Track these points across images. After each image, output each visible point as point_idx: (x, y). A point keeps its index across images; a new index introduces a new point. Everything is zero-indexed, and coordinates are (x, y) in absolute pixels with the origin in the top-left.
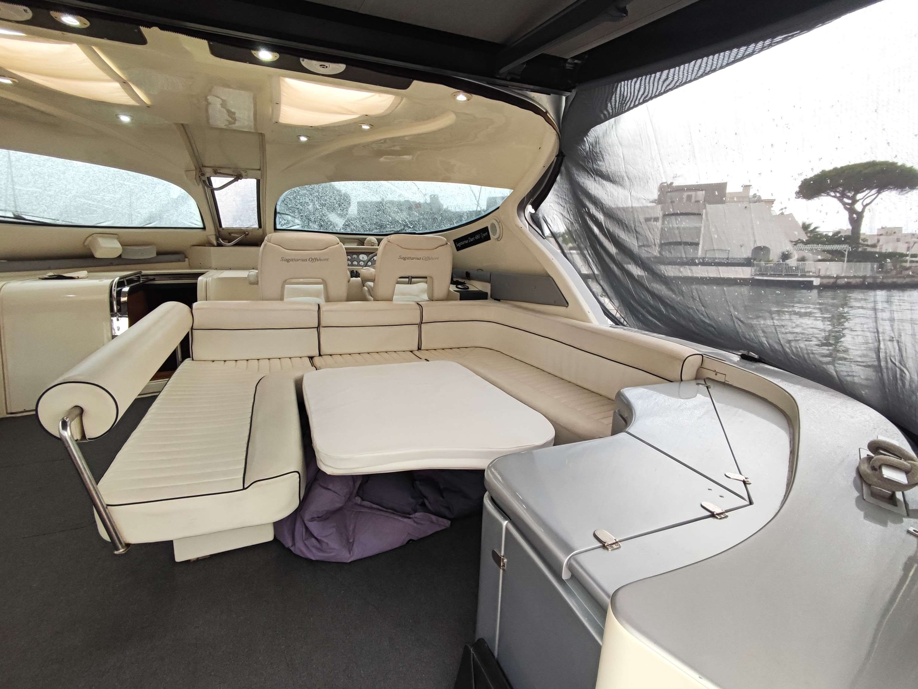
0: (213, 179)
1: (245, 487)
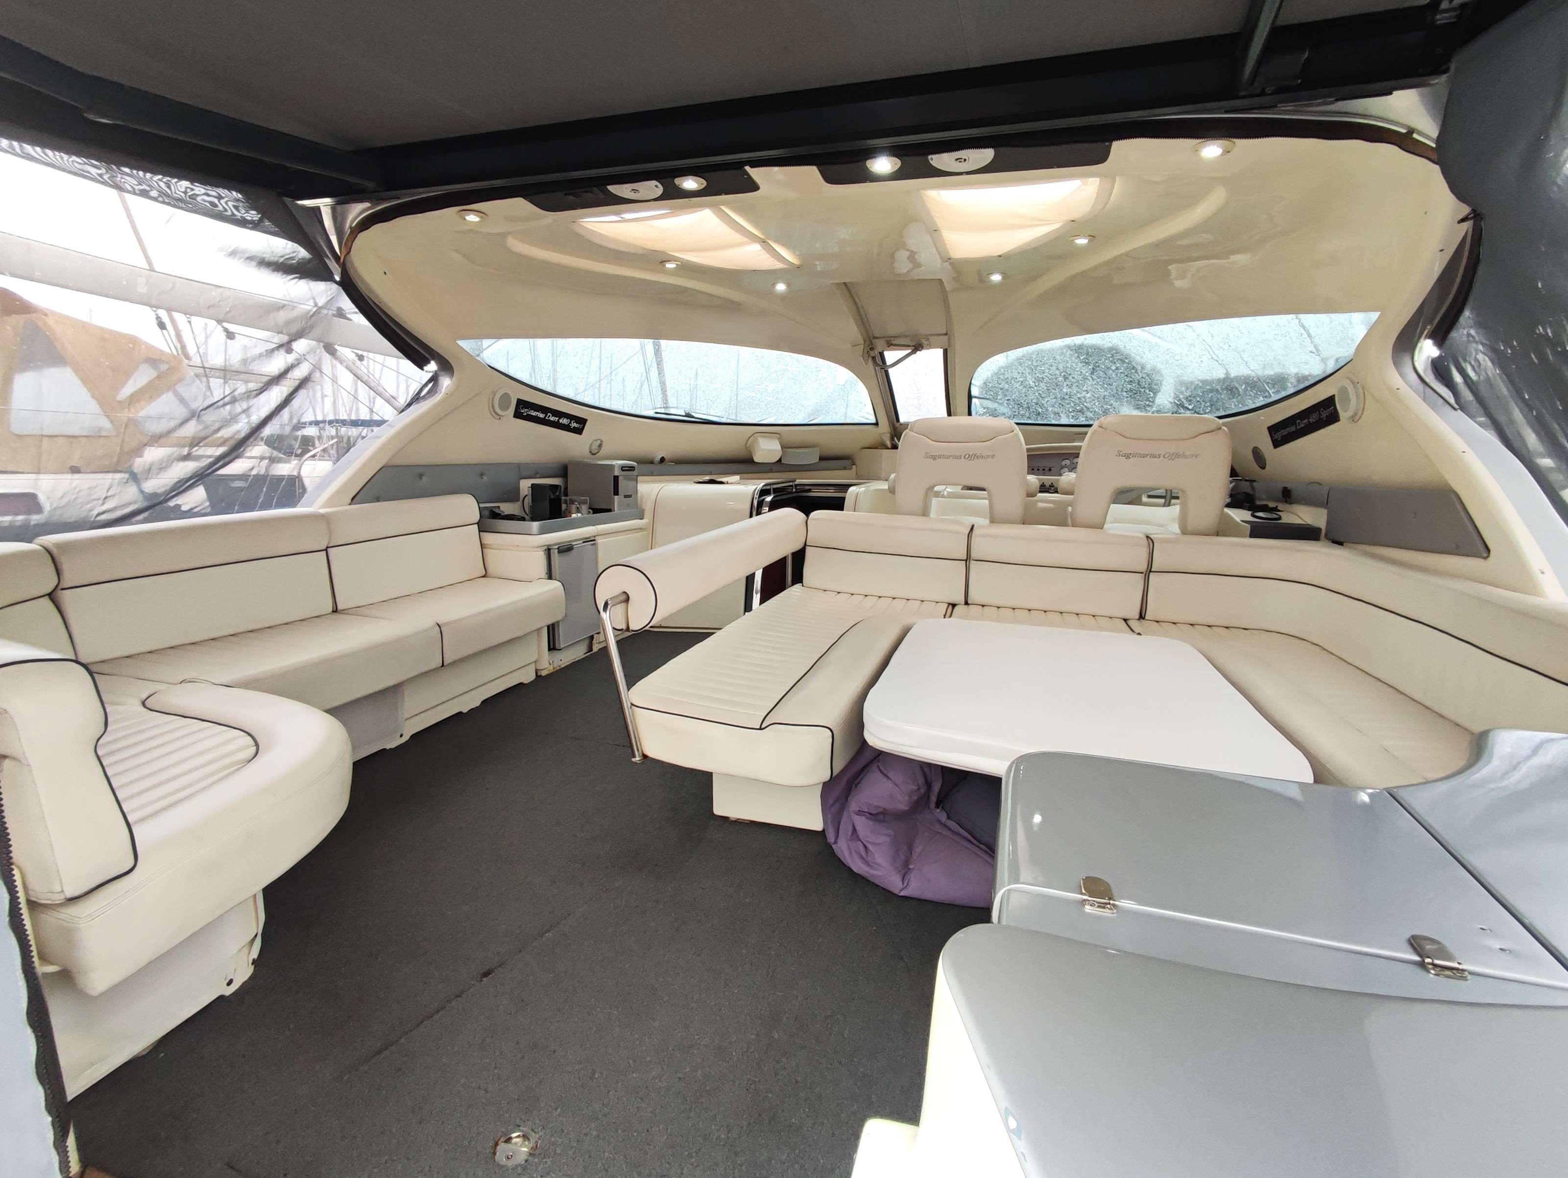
0: (886, 354)
1: (763, 727)
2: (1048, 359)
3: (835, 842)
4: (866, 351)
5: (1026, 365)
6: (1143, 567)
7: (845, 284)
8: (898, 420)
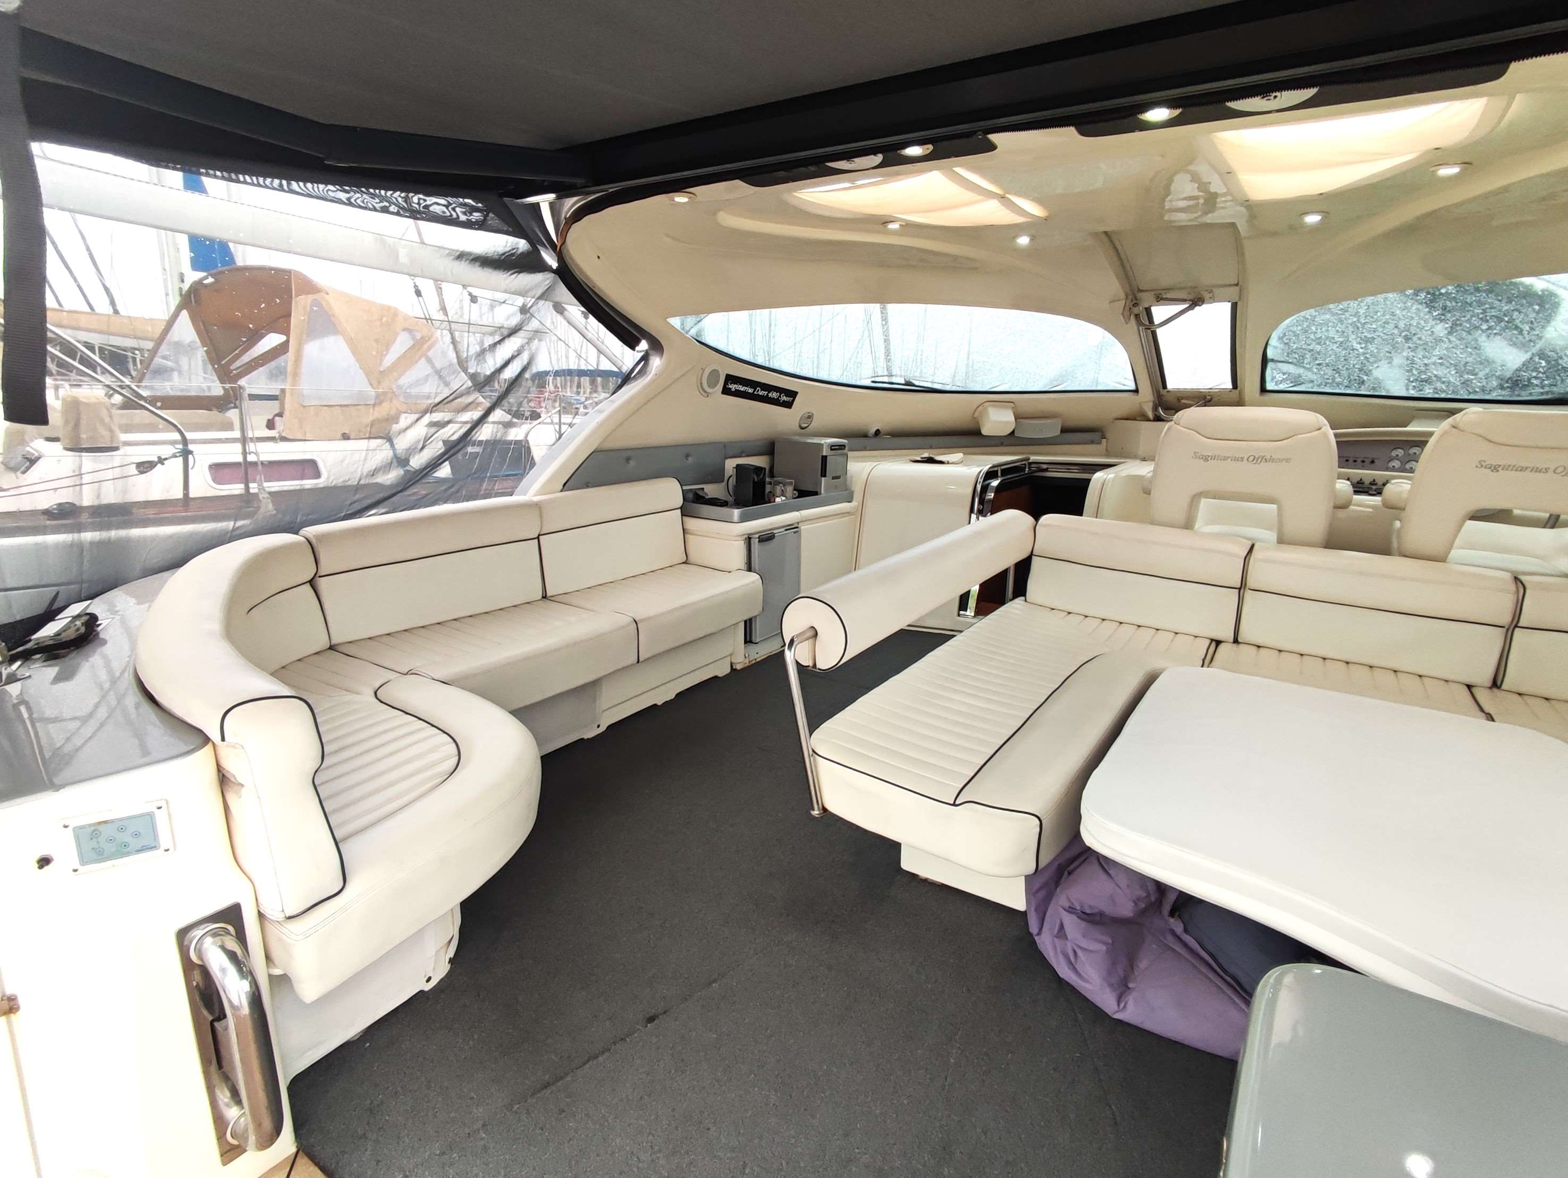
0: (1155, 310)
1: (957, 802)
2: (1384, 315)
3: (1039, 934)
4: (1127, 308)
5: (1350, 321)
6: (1506, 619)
7: (1106, 233)
8: (1164, 386)
